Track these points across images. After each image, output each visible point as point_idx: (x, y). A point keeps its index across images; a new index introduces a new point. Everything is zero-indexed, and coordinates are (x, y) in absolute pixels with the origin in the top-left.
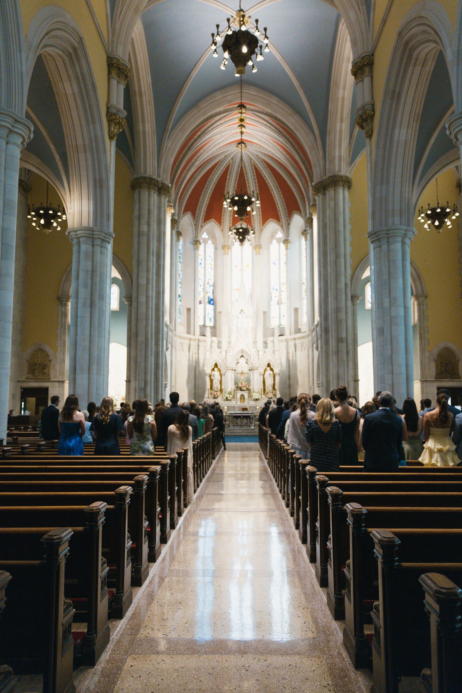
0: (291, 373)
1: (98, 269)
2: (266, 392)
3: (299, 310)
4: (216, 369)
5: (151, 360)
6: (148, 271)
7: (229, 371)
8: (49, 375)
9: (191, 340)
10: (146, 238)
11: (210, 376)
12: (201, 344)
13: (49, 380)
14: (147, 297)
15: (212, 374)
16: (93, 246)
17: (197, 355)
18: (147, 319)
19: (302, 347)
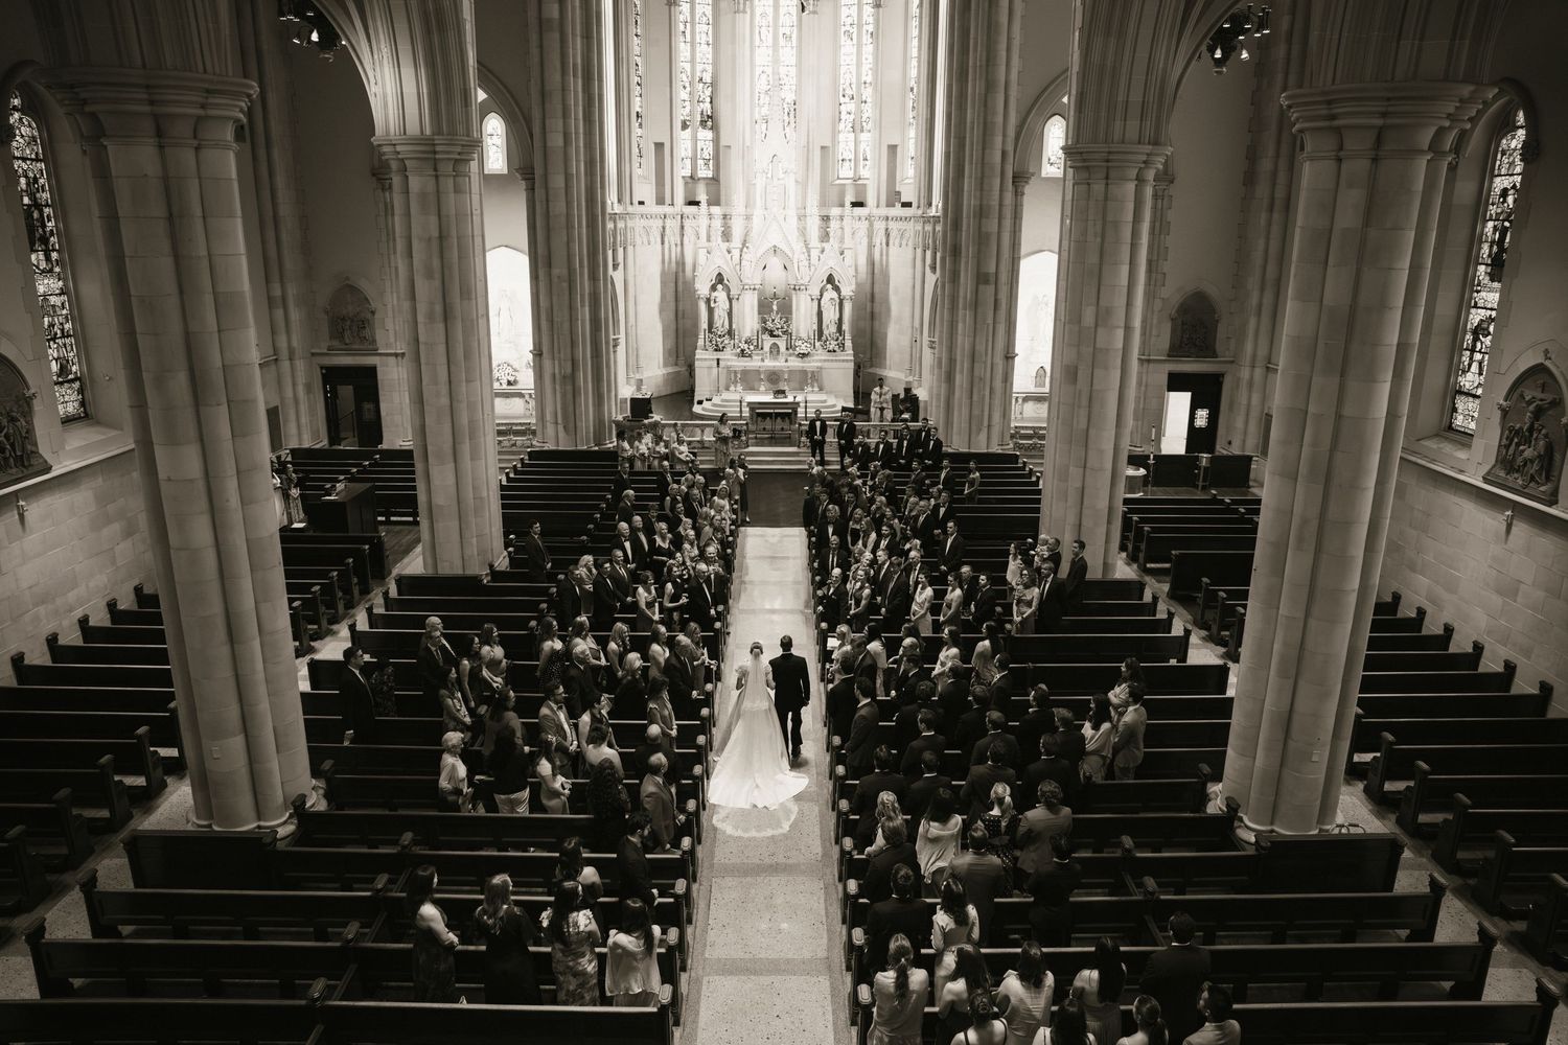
0: (877, 290)
1: (454, 233)
2: (824, 338)
3: (899, 149)
4: (720, 287)
5: (583, 315)
6: (565, 115)
7: (746, 291)
8: (374, 341)
9: (665, 217)
10: (557, 35)
11: (708, 301)
12: (687, 223)
13: (374, 352)
14: (568, 177)
15: (712, 298)
16: (437, 177)
17: (679, 248)
18: (569, 226)
19: (902, 238)
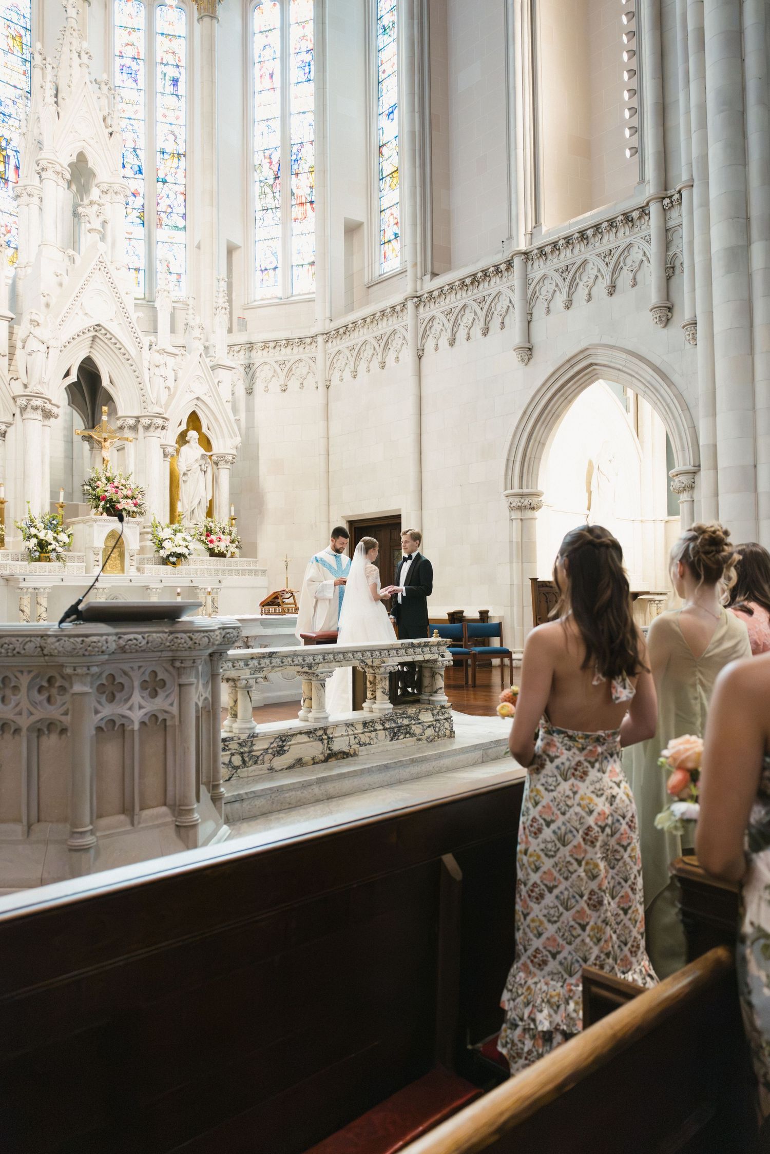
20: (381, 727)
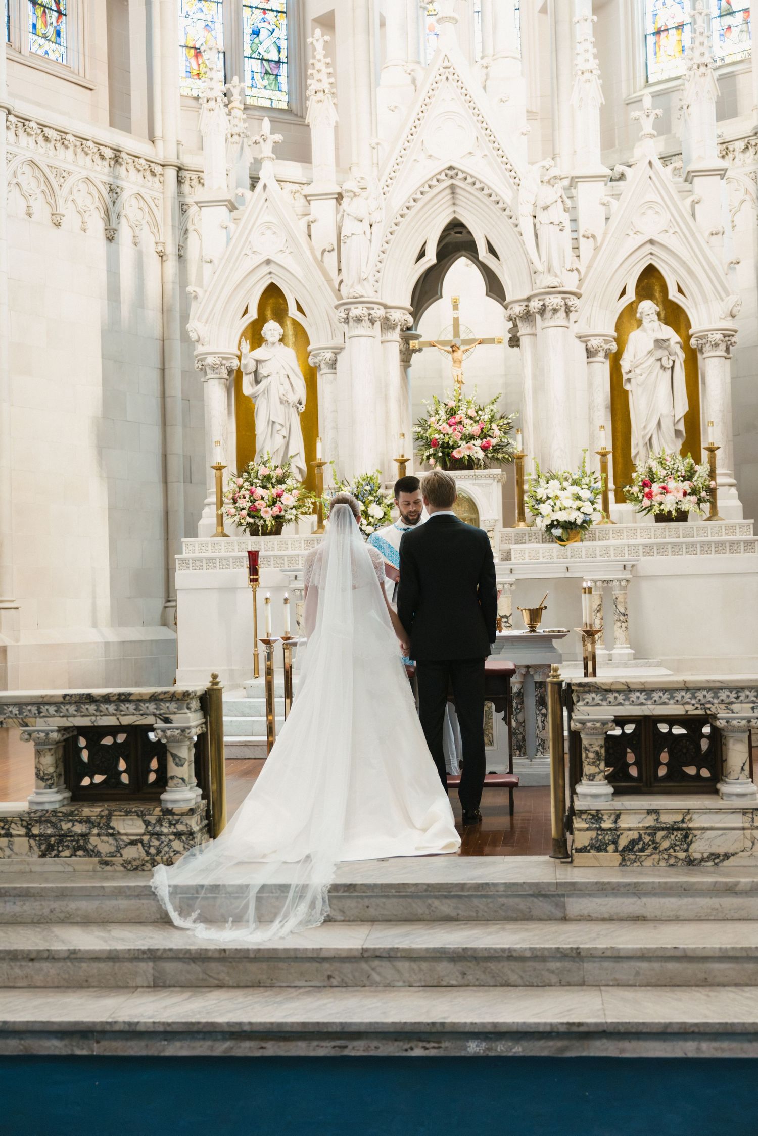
4: (272, 329)
7: (363, 329)
9: (117, 160)
11: (236, 377)
15: (249, 364)
17: (171, 264)
20: (23, 831)
